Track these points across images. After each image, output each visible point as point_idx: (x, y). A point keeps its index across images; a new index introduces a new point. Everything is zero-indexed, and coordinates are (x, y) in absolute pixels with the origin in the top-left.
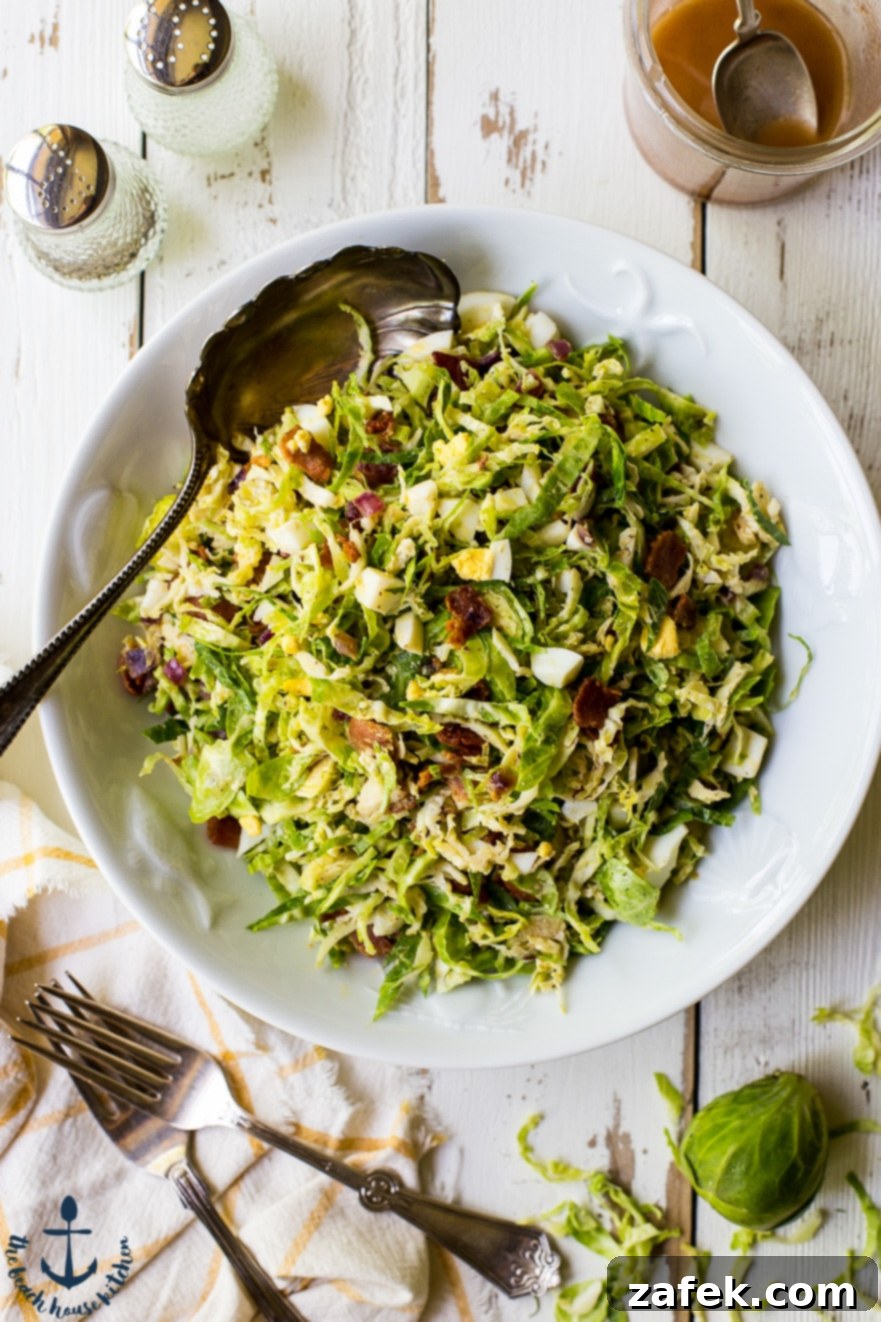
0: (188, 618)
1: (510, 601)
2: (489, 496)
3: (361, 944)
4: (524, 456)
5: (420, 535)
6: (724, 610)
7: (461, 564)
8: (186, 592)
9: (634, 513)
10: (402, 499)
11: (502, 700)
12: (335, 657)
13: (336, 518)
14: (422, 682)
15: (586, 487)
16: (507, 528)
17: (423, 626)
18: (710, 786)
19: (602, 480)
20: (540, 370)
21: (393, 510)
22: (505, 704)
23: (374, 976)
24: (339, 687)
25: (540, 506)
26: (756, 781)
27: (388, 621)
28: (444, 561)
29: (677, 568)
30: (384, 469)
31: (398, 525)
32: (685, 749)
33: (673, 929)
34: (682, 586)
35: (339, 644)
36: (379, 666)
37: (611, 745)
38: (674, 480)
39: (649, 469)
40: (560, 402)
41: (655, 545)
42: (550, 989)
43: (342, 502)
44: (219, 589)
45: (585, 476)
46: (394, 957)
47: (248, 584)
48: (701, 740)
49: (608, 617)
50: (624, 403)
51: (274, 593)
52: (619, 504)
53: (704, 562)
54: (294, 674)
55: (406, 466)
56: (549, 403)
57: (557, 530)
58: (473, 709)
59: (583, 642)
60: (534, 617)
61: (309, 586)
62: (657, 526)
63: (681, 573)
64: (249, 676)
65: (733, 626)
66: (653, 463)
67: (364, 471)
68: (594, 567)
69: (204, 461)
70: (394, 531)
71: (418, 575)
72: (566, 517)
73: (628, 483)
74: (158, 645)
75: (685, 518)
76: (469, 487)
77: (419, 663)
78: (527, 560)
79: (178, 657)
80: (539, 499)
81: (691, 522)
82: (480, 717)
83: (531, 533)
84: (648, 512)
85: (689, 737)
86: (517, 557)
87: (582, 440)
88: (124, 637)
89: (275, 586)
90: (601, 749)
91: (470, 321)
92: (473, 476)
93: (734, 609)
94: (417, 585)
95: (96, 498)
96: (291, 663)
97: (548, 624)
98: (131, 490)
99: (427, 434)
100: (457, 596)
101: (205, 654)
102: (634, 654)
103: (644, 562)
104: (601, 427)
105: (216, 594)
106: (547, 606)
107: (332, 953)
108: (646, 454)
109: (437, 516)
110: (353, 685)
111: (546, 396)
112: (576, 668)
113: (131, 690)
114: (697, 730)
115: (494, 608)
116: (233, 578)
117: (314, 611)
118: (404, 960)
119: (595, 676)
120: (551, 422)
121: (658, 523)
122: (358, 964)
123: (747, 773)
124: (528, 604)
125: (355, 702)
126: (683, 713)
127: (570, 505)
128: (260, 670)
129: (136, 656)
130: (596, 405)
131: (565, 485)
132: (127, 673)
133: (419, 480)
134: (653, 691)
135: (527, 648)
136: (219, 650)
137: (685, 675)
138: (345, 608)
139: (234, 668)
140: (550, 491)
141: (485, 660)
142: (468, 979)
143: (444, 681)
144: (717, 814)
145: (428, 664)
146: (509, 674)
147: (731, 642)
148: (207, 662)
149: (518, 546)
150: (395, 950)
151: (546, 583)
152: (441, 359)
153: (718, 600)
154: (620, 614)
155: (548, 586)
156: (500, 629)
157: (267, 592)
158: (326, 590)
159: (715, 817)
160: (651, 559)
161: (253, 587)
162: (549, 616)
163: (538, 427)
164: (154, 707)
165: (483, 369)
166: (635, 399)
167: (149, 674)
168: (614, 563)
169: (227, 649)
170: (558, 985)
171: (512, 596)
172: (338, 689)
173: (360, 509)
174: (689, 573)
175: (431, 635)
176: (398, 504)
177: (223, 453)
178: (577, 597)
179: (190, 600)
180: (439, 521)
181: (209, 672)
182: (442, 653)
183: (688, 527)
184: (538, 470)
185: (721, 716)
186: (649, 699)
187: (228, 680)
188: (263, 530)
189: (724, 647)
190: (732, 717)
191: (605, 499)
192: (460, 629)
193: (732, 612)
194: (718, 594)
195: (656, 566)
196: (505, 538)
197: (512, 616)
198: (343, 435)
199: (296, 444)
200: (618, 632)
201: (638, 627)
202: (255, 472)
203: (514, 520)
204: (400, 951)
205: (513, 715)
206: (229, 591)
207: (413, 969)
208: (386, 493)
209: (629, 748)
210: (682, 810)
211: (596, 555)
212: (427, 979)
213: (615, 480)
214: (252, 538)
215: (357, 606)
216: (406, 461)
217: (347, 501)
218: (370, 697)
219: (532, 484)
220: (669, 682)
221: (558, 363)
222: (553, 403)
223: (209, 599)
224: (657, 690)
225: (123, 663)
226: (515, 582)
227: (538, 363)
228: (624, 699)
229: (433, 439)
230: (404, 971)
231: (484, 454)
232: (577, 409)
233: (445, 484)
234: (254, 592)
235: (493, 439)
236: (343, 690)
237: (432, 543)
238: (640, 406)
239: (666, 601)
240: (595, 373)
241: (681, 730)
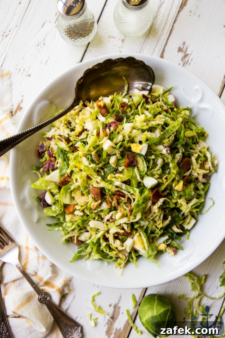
0: (58, 140)
1: (143, 161)
2: (146, 132)
3: (74, 240)
4: (159, 125)
5: (125, 136)
6: (195, 184)
7: (133, 146)
8: (60, 133)
9: (182, 150)
10: (123, 126)
11: (133, 186)
12: (93, 161)
13: (105, 126)
14: (113, 175)
15: (172, 138)
16: (148, 142)
17: (118, 160)
18: (178, 228)
19: (176, 139)
20: (169, 107)
21: (120, 127)
22: (133, 188)
23: (74, 250)
24: (91, 169)
25: (159, 139)
26: (189, 231)
27: (109, 156)
28: (129, 144)
29: (187, 169)
30: (121, 118)
31: (120, 132)
32: (175, 216)
33: (157, 263)
34: (188, 174)
35: (94, 157)
36: (103, 167)
37: (158, 208)
38: (194, 146)
39: (189, 141)
40: (172, 116)
41: (184, 160)
42: (120, 268)
43: (107, 122)
44: (68, 135)
45: (173, 135)
46: (81, 247)
47: (76, 136)
48: (180, 215)
49: (167, 174)
50: (187, 123)
51: (82, 140)
52: (179, 146)
53: (195, 170)
54: (80, 162)
55: (127, 119)
56: (168, 115)
57: (161, 147)
58: (124, 186)
59: (159, 178)
60: (148, 167)
61: (91, 140)
62: (186, 156)
63: (188, 170)
64: (68, 160)
65: (196, 189)
66: (190, 140)
67: (116, 116)
68: (167, 160)
69: (76, 103)
70: (118, 133)
71: (121, 146)
72: (164, 145)
73: (183, 141)
74: (49, 145)
75: (194, 157)
76: (142, 128)
77: (113, 170)
78: (151, 152)
79: (52, 150)
80: (159, 137)
81: (195, 158)
82: (125, 189)
83: (154, 145)
84: (185, 151)
85: (177, 213)
86: (148, 150)
87: (175, 126)
88: (40, 141)
89: (83, 139)
90: (155, 208)
91: (154, 91)
92: (144, 125)
93: (198, 185)
94: (120, 149)
95: (45, 102)
96: (80, 159)
97: (151, 170)
98: (56, 105)
99: (135, 112)
100: (129, 155)
101: (59, 150)
102: (170, 187)
103: (180, 164)
104: (180, 124)
105: (67, 136)
106: (152, 166)
107: (66, 240)
108: (189, 137)
109: (131, 133)
110: (95, 171)
111: (168, 113)
112: (155, 184)
113: (38, 155)
114: (180, 212)
115: (138, 161)
116: (73, 133)
117: (90, 147)
118: (84, 249)
119: (159, 188)
120: (168, 119)
121: (186, 155)
122: (71, 245)
123: (188, 228)
124: (148, 163)
125: (94, 175)
126: (178, 206)
127: (166, 141)
128: (72, 159)
129: (42, 147)
130: (180, 120)
131: (167, 136)
132: (38, 150)
133: (129, 122)
134: (172, 198)
135: (143, 175)
136: (63, 150)
137: (181, 197)
138: (99, 149)
139: (65, 156)
140: (163, 136)
141: (131, 174)
142: (99, 258)
143: (119, 176)
144: (177, 236)
145: (116, 171)
146: (136, 180)
147: (195, 193)
148: (59, 152)
149: (149, 147)
150: (82, 245)
151: (154, 160)
152: (144, 96)
153: (194, 181)
154: (170, 174)
155: (154, 161)
156: (138, 167)
157: (81, 140)
158: (96, 142)
159: (176, 237)
160: (182, 163)
161: (77, 137)
162: (152, 169)
163: (164, 119)
164: (41, 160)
165: (153, 103)
166: (189, 123)
167: (44, 152)
168: (173, 161)
169: (65, 151)
170: (122, 268)
171: (144, 160)
172: (90, 170)
173: (111, 125)
174: (190, 171)
175: (119, 163)
176: (122, 127)
177: (81, 103)
178: (161, 166)
179: (61, 136)
180: (131, 134)
181: (59, 156)
182: (120, 169)
183: (193, 159)
184: (161, 131)
185: (188, 210)
186: (171, 200)
187: (63, 159)
188: (84, 123)
189: (193, 193)
190: (189, 213)
191: (175, 144)
192: (127, 163)
193: (197, 185)
194: (195, 179)
195: (183, 166)
196: (147, 144)
197: (142, 165)
198: (113, 107)
199: (100, 104)
200: (168, 179)
201: (173, 180)
202: (88, 108)
203: (151, 140)
204: (84, 246)
205: (135, 191)
206: (71, 136)
207: (85, 252)
208: (119, 124)
209: (162, 210)
210: (169, 232)
211: (169, 157)
212: (88, 256)
213: (180, 140)
214: (81, 124)
215: (102, 149)
216: (127, 117)
217: (109, 122)
218: (98, 175)
219: (157, 134)
220: (177, 197)
221: (173, 107)
222: (169, 116)
223: (65, 137)
224: (173, 198)
225: (38, 147)
226: (146, 157)
227: (168, 105)
228: (164, 197)
229: (136, 114)
230: (83, 252)
231: (148, 122)
232: (175, 119)
233: (136, 125)
234: (77, 138)
235: (152, 119)
236: (91, 171)
237: (127, 139)
238: (190, 125)
239: (183, 176)
240: (182, 113)
241: (175, 211)
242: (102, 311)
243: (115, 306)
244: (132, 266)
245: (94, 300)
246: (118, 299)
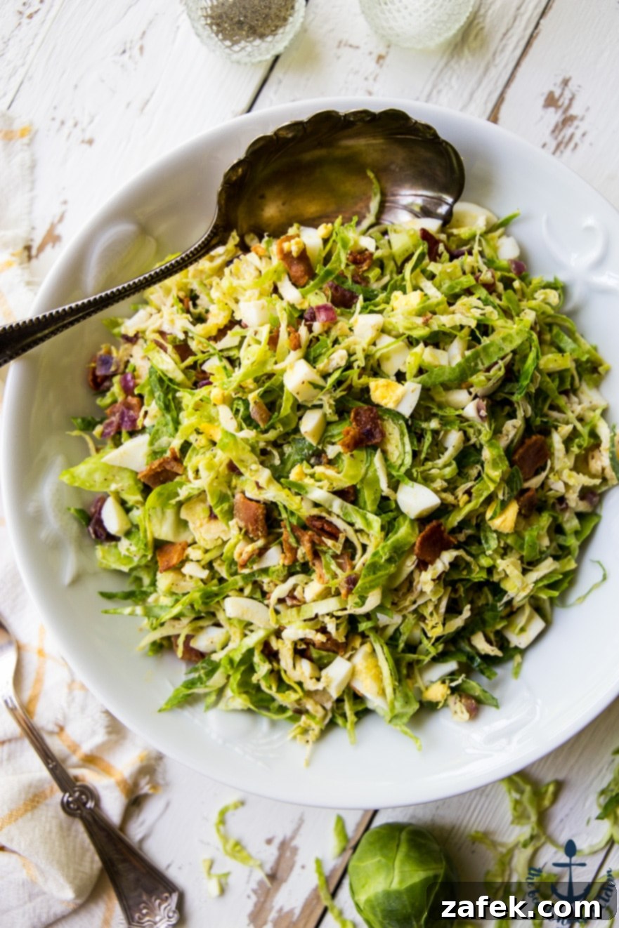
0: (154, 345)
1: (402, 434)
2: (421, 345)
3: (177, 646)
4: (462, 327)
5: (355, 354)
6: (555, 515)
7: (377, 388)
8: (161, 326)
9: (524, 410)
10: (352, 320)
11: (364, 508)
12: (249, 421)
13: (296, 315)
14: (306, 468)
15: (498, 372)
16: (424, 377)
17: (328, 424)
18: (489, 641)
19: (512, 374)
20: (498, 274)
21: (343, 324)
22: (365, 511)
23: (177, 673)
24: (242, 444)
25: (457, 370)
26: (523, 652)
27: (300, 408)
28: (364, 380)
29: (536, 467)
30: (348, 295)
31: (340, 339)
32: (483, 605)
33: (417, 738)
34: (535, 482)
35: (254, 410)
36: (280, 442)
37: (433, 580)
38: (562, 401)
39: (548, 383)
40: (504, 303)
41: (528, 442)
42: (304, 742)
43: (305, 306)
44: (186, 333)
45: (501, 363)
46: (196, 670)
47: (209, 339)
48: (499, 604)
49: (471, 481)
50: (548, 328)
51: (225, 354)
52: (517, 398)
53: (557, 472)
54: (212, 420)
55: (366, 300)
56: (493, 299)
57: (460, 397)
58: (337, 504)
59: (445, 490)
60: (415, 454)
61: (250, 355)
62: (534, 429)
63: (537, 473)
64: (179, 409)
65: (557, 529)
66: (553, 381)
67: (333, 290)
68: (477, 437)
69: (217, 237)
70: (336, 342)
71: (339, 383)
72: (472, 390)
73: (531, 385)
74: (125, 359)
75: (558, 433)
76: (408, 333)
77: (311, 452)
78: (429, 408)
79: (136, 373)
80: (459, 365)
81: (562, 437)
82: (341, 514)
83: (441, 389)
84: (534, 415)
85: (490, 597)
86: (422, 402)
87: (510, 335)
88: (102, 343)
89: (229, 349)
90: (426, 580)
91: (458, 221)
92: (415, 326)
93: (563, 518)
94: (335, 390)
95: (124, 228)
96: (213, 411)
97: (423, 465)
98: (157, 240)
99: (392, 282)
100: (362, 412)
101: (154, 377)
102: (477, 517)
103: (515, 452)
104: (528, 332)
105: (182, 336)
106: (429, 451)
107: (154, 643)
108: (551, 371)
109: (374, 344)
110: (253, 449)
111: (494, 294)
112: (431, 508)
113: (91, 383)
114: (499, 596)
115: (387, 434)
116: (200, 328)
117: (246, 376)
118: (203, 676)
119: (442, 521)
120: (492, 312)
121: (536, 427)
122: (167, 658)
123: (520, 643)
124: (415, 443)
125: (250, 462)
126: (496, 578)
127: (479, 379)
128: (188, 406)
129: (106, 361)
130: (529, 317)
131: (483, 364)
132: (94, 369)
133: (372, 312)
134: (479, 552)
135: (399, 476)
136: (165, 378)
137: (508, 551)
138: (271, 384)
139: (170, 397)
140: (470, 363)
141: (363, 471)
142: (245, 708)
143: (324, 474)
144: (485, 666)
145: (317, 456)
146: (377, 490)
147: (551, 541)
148: (152, 384)
149: (426, 393)
150: (200, 665)
151: (435, 433)
152: (425, 235)
153: (554, 505)
154: (482, 482)
155: (436, 436)
156: (384, 452)
157: (221, 351)
158: (263, 363)
159: (482, 667)
160: (521, 451)
161: (212, 343)
162: (426, 459)
163: (480, 312)
164: (101, 401)
165: (453, 257)
166: (556, 330)
167: (108, 378)
168: (494, 441)
169: (171, 380)
170: (311, 742)
171: (405, 431)
172: (240, 447)
173: (317, 314)
174: (544, 475)
175: (330, 434)
176: (348, 324)
177: (234, 239)
178: (455, 454)
179: (162, 333)
180: (373, 349)
181: (152, 393)
182: (331, 451)
183: (557, 440)
184: (465, 346)
185: (523, 594)
186: (475, 557)
187: (162, 404)
188: (237, 301)
189: (546, 542)
190: (527, 599)
191: (506, 390)
192: (353, 437)
193: (560, 519)
194: (556, 501)
195: (522, 458)
196: (419, 383)
197: (399, 446)
198: (327, 260)
199: (290, 246)
200: (474, 495)
201: (489, 500)
202: (252, 257)
203: (432, 372)
204: (203, 668)
205: (368, 524)
206: (192, 338)
207: (206, 687)
208: (342, 315)
209: (445, 587)
210: (461, 651)
211: (483, 429)
212: (213, 698)
213: (522, 378)
214: (226, 304)
215: (282, 387)
216: (368, 296)
217: (309, 305)
218: (262, 463)
219: (455, 354)
220: (495, 551)
221: (512, 275)
222: (497, 301)
223: (175, 338)
224: (484, 553)
225: (95, 362)
226: (412, 422)
227: (497, 269)
228: (457, 547)
229: (395, 288)
230: (199, 684)
231: (429, 315)
232: (514, 313)
233: (390, 323)
234: (211, 346)
235: (441, 307)
236: (244, 449)
237: (360, 362)
238: (557, 335)
239: (519, 488)
240: (536, 295)
241: (486, 590)
242: (244, 854)
243: (283, 846)
244: (341, 738)
245: (222, 821)
246: (294, 826)
